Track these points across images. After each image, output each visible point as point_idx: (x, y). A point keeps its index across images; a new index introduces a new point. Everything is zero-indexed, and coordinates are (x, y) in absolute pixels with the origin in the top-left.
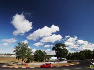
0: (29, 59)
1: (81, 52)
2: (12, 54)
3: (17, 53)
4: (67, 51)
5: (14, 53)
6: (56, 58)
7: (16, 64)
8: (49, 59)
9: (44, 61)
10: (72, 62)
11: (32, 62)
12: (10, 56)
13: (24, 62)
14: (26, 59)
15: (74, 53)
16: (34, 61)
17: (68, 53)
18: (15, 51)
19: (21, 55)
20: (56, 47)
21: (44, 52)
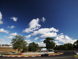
0: (24, 49)
2: (10, 45)
3: (14, 44)
4: (55, 44)
6: (46, 49)
7: (13, 54)
8: (40, 50)
9: (37, 51)
11: (26, 52)
12: (8, 47)
13: (19, 52)
14: (22, 50)
15: (60, 45)
16: (28, 51)
17: (55, 45)
18: (12, 43)
19: (18, 46)
20: (46, 40)
21: (37, 44)
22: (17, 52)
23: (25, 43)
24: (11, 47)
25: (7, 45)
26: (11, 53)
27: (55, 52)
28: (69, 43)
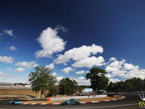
0: (51, 91)
1: (127, 81)
2: (26, 84)
3: (34, 82)
4: (108, 80)
5: (29, 83)
6: (91, 90)
7: (32, 99)
8: (80, 92)
9: (74, 94)
10: (115, 96)
11: (55, 96)
12: (22, 87)
13: (43, 96)
14: (47, 92)
15: (118, 82)
16: (59, 94)
17: (109, 82)
18: (30, 80)
19: (40, 86)
20: (91, 74)
21: (74, 80)
22: (39, 95)
23: (52, 80)
24: (29, 86)
25: (21, 84)
26: (28, 97)
27: (108, 95)
28: (135, 78)
